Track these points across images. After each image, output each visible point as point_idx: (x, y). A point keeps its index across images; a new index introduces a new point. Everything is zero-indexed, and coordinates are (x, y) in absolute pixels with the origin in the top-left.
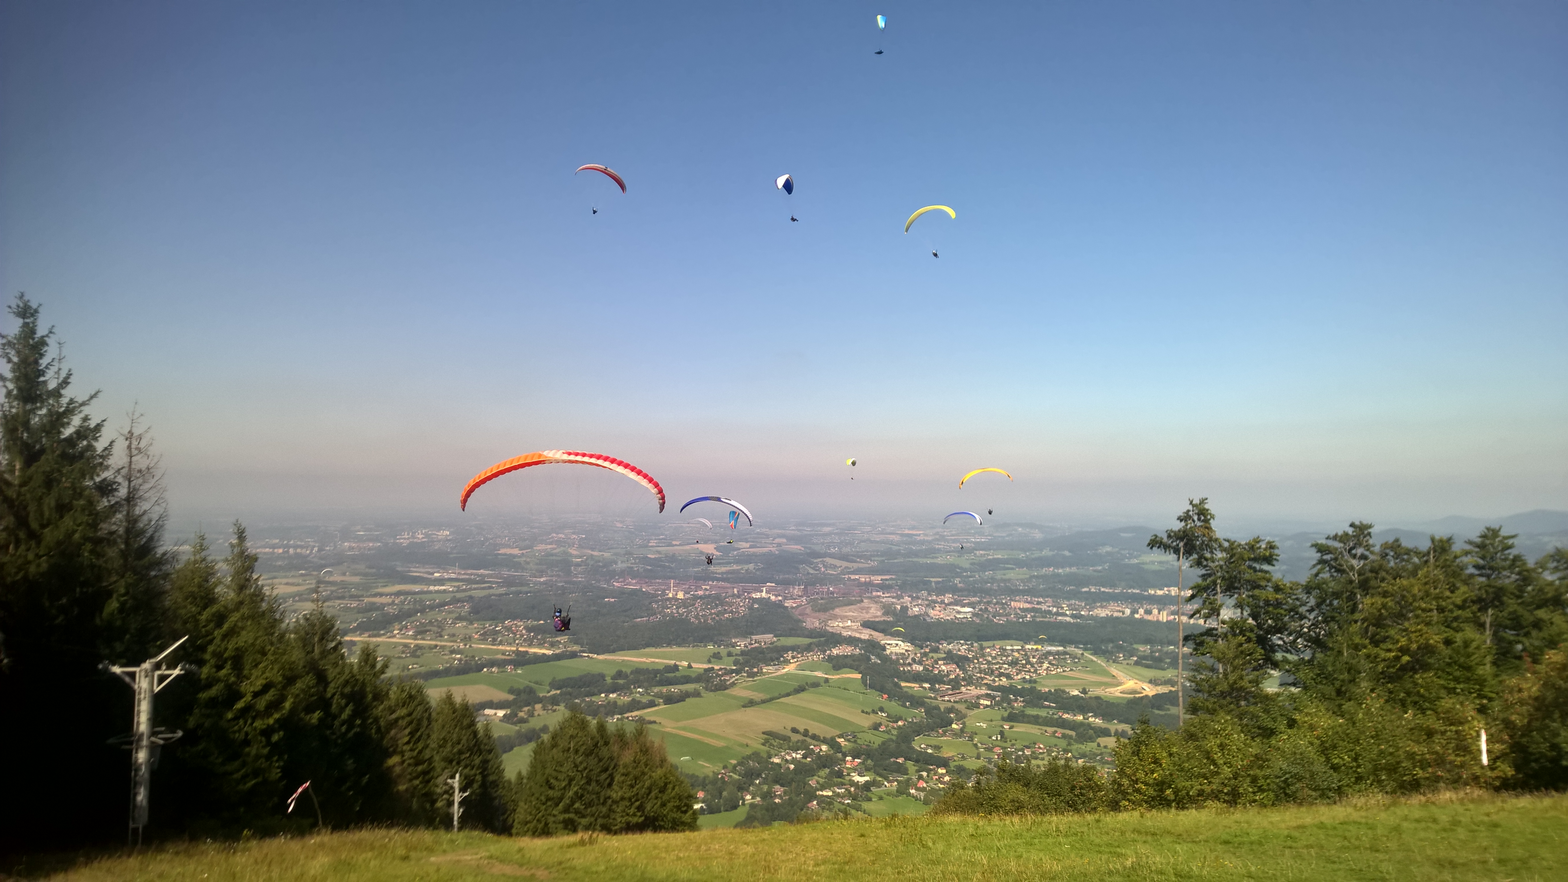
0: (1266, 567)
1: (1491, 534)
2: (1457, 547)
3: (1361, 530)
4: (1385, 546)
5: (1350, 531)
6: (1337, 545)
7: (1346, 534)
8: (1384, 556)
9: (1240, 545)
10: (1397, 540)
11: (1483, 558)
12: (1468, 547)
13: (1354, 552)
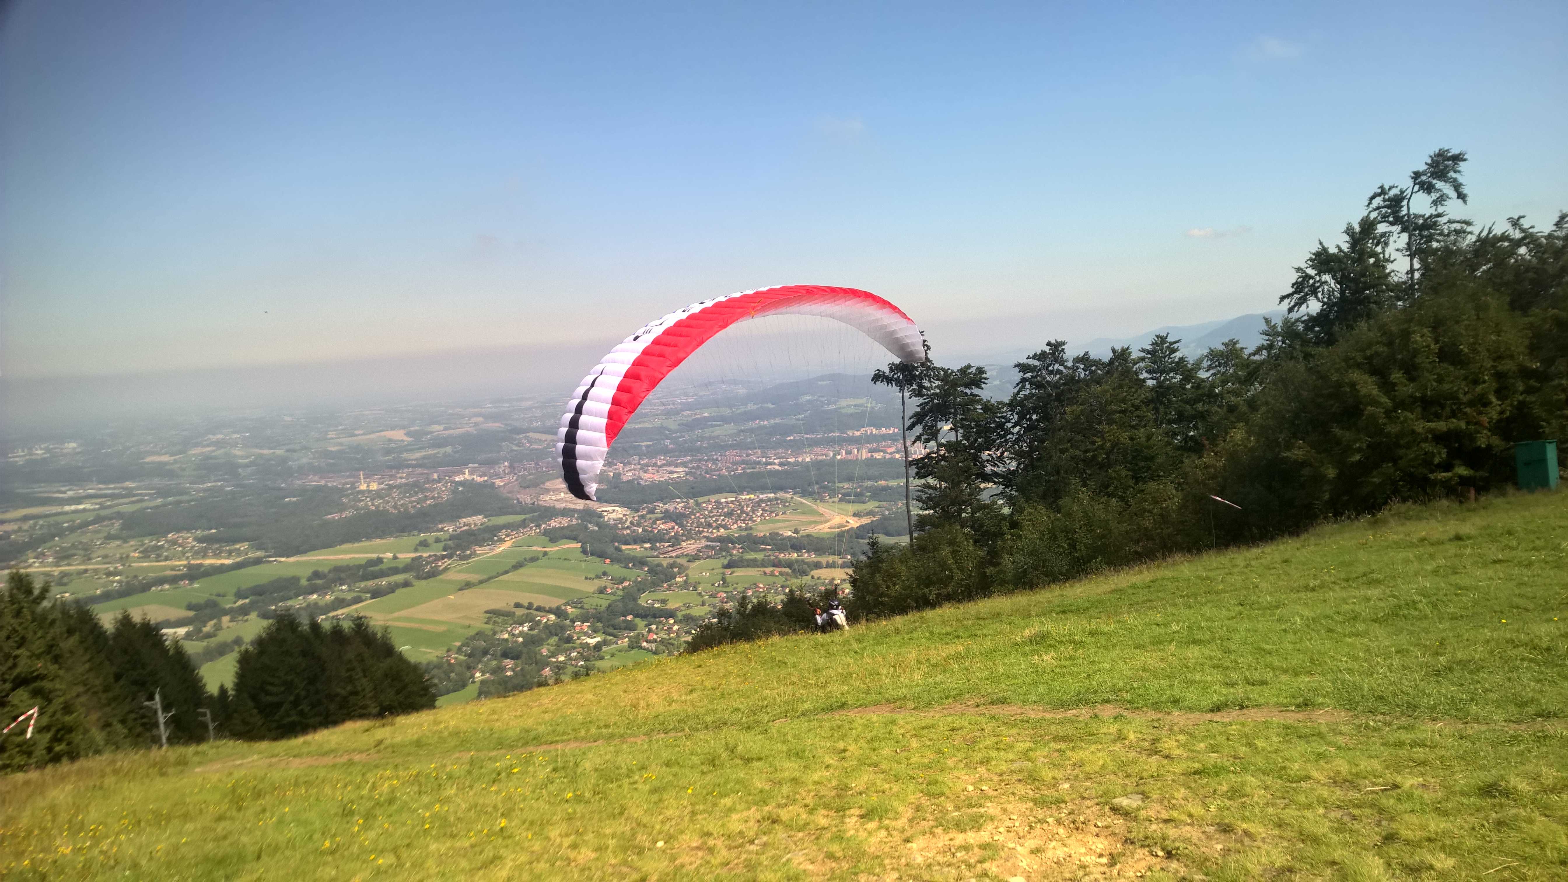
0: (976, 391)
1: (1161, 341)
2: (1135, 354)
3: (1057, 347)
4: (1077, 360)
5: (1047, 349)
6: (1037, 363)
7: (1043, 353)
8: (1075, 369)
9: (953, 372)
10: (1086, 353)
11: (1154, 363)
12: (1142, 354)
13: (1051, 368)
